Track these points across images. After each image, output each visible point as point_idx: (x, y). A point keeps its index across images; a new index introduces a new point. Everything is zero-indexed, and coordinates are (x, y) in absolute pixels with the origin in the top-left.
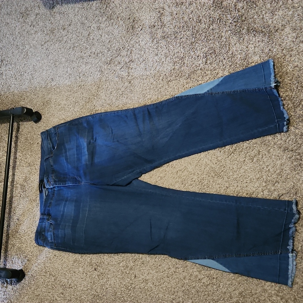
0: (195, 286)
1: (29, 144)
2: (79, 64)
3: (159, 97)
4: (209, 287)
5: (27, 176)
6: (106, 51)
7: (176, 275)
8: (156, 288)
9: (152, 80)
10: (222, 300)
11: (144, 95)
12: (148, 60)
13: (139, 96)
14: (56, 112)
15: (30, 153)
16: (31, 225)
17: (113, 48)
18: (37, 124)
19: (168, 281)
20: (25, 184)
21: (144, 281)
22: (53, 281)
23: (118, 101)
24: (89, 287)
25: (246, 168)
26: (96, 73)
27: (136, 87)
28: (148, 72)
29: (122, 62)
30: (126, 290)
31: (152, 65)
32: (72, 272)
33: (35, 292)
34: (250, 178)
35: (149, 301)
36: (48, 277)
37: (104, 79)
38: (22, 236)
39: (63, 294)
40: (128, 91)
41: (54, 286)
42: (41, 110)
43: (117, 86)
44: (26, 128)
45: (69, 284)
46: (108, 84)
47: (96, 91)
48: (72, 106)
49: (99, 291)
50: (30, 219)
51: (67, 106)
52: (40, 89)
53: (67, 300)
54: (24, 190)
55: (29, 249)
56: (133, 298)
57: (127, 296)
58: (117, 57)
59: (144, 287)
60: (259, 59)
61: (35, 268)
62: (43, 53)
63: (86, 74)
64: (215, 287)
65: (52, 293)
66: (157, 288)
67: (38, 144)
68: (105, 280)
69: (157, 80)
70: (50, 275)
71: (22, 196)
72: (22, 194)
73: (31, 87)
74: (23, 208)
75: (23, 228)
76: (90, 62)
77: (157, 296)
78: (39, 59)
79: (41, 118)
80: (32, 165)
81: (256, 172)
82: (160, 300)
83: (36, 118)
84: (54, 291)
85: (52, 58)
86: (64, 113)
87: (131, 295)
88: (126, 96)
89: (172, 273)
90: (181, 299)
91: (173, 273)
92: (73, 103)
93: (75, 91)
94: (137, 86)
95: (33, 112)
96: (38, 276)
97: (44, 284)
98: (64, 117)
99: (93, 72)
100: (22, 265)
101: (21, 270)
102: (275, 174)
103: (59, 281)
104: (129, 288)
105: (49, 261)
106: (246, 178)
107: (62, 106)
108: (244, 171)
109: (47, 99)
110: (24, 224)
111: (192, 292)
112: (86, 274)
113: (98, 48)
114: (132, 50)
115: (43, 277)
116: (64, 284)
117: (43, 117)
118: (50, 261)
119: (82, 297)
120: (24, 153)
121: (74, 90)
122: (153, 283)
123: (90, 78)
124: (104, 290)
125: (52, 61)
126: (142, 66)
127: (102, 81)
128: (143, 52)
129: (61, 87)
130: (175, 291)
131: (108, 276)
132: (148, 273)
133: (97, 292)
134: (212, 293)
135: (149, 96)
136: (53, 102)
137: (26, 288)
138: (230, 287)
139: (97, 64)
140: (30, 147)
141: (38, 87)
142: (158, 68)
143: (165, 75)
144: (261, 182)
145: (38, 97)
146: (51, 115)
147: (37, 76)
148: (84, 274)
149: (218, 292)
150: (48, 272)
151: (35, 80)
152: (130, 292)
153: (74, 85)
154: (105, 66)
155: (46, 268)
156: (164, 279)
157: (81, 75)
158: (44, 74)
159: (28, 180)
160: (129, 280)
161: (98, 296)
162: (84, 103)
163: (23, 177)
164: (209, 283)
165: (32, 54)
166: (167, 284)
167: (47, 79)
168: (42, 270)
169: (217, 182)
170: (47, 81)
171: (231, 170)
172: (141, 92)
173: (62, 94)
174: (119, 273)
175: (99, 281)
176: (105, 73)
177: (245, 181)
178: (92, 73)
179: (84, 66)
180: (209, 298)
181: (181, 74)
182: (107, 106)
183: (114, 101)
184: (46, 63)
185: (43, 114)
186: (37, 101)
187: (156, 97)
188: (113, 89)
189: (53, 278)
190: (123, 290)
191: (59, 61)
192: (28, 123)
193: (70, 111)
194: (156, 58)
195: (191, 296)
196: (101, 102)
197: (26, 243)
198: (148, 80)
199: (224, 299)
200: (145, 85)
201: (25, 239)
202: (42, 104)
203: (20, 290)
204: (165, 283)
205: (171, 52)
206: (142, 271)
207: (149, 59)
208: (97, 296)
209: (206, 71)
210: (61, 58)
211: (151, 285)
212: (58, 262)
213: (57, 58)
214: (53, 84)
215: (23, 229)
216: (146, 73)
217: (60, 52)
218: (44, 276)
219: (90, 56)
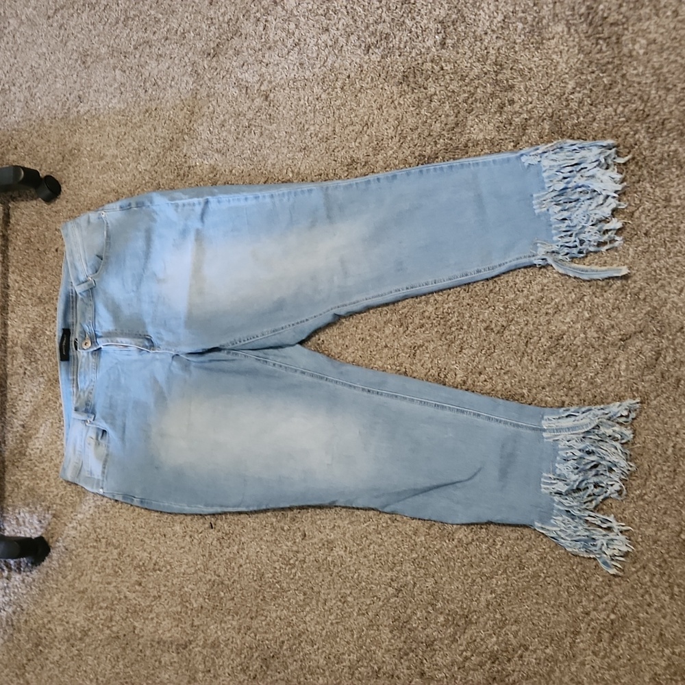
0: (441, 548)
1: (37, 252)
2: (142, 59)
3: (337, 130)
4: (471, 548)
5: (37, 326)
6: (204, 26)
7: (396, 526)
8: (351, 558)
9: (317, 90)
10: (501, 574)
11: (301, 126)
12: (305, 44)
13: (289, 130)
14: (94, 176)
15: (39, 274)
16: (54, 437)
17: (221, 19)
18: (52, 204)
19: (380, 541)
20: (34, 345)
21: (324, 545)
22: (116, 557)
23: (240, 144)
24: (199, 566)
25: (545, 281)
26: (185, 79)
27: (281, 108)
28: (308, 72)
29: (245, 49)
30: (284, 566)
31: (315, 55)
32: (158, 535)
33: (76, 585)
34: (556, 304)
35: (339, 586)
36: (103, 550)
37: (203, 92)
38: (37, 463)
39: (140, 584)
40: (264, 117)
41: (119, 568)
42: (59, 173)
43: (236, 107)
44: (25, 216)
45: (154, 561)
46: (214, 103)
47: (187, 122)
48: (131, 158)
49: (222, 573)
50: (52, 423)
51: (120, 160)
52: (52, 123)
53: (151, 598)
54: (32, 360)
55: (55, 490)
56: (301, 582)
57: (288, 580)
58: (232, 38)
59: (324, 557)
60: (566, 29)
61: (73, 533)
62: (52, 36)
63: (160, 83)
64: (484, 546)
65: (114, 584)
66: (354, 557)
67: (57, 250)
68: (236, 547)
69: (330, 90)
70: (108, 544)
71: (28, 373)
72: (29, 368)
73: (30, 120)
74: (32, 400)
75: (38, 444)
76: (168, 52)
77: (357, 575)
78: (45, 50)
79: (60, 190)
80: (47, 300)
81: (568, 288)
82: (364, 584)
83: (48, 192)
84: (119, 579)
85: (75, 48)
86: (113, 177)
87: (297, 577)
88: (258, 132)
89: (387, 523)
90: (409, 577)
91: (389, 522)
92: (134, 152)
93: (136, 123)
94: (284, 104)
95: (41, 179)
96: (80, 550)
97: (96, 566)
98: (114, 186)
99: (176, 76)
100: (41, 527)
101: (41, 539)
102: (611, 291)
103: (129, 556)
104: (292, 562)
105: (103, 515)
106: (546, 303)
107: (108, 159)
108: (540, 287)
109: (70, 146)
110: (37, 435)
111: (435, 560)
112: (191, 537)
113: (186, 20)
114: (266, 21)
115: (91, 550)
116: (141, 563)
117: (64, 188)
118: (107, 515)
119: (186, 589)
120: (25, 273)
121: (134, 121)
122: (346, 547)
123: (170, 92)
124: (234, 569)
125: (75, 56)
126: (293, 56)
127: (199, 97)
128: (292, 26)
129: (102, 116)
130: (396, 562)
131: (243, 539)
132: (334, 527)
133: (219, 576)
134: (477, 560)
135: (312, 128)
136: (85, 152)
137: (55, 577)
138: (517, 544)
139: (186, 58)
140: (39, 259)
141: (46, 118)
142: (330, 62)
143: (349, 77)
144: (580, 310)
145: (49, 141)
146: (82, 184)
147: (42, 93)
148: (187, 538)
149: (491, 557)
150: (103, 538)
151: (39, 101)
152: (293, 571)
153: (132, 110)
154: (205, 62)
155: (98, 530)
156: (369, 537)
157: (148, 84)
158: (58, 85)
159: (40, 336)
160: (289, 544)
161: (222, 583)
162: (159, 151)
163: (29, 330)
164: (470, 538)
165: (25, 39)
166: (376, 547)
167: (67, 99)
168: (88, 536)
169: (481, 317)
170: (68, 103)
171: (511, 287)
172: (293, 119)
173: (105, 131)
174: (267, 531)
175: (220, 550)
176: (206, 78)
177: (544, 311)
178: (173, 78)
179: (154, 63)
180: (472, 571)
181: (385, 74)
182: (216, 155)
183: (231, 143)
184: (62, 60)
185: (63, 180)
186: (47, 150)
187: (331, 128)
188: (227, 116)
189: (115, 552)
190: (278, 567)
191: (92, 53)
192: (28, 204)
193: (128, 170)
194: (325, 37)
195: (432, 570)
196: (199, 147)
197: (47, 478)
198: (308, 91)
199: (505, 571)
200: (302, 102)
201: (44, 469)
202: (60, 157)
203: (41, 581)
204: (371, 547)
205: (360, 23)
206: (319, 522)
207: (308, 42)
208: (218, 585)
209: (444, 65)
210: (96, 46)
211: (342, 553)
212: (125, 516)
213: (87, 47)
214: (83, 108)
215: (37, 446)
216: (303, 74)
217: (93, 32)
218: (94, 547)
219: (167, 39)
